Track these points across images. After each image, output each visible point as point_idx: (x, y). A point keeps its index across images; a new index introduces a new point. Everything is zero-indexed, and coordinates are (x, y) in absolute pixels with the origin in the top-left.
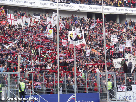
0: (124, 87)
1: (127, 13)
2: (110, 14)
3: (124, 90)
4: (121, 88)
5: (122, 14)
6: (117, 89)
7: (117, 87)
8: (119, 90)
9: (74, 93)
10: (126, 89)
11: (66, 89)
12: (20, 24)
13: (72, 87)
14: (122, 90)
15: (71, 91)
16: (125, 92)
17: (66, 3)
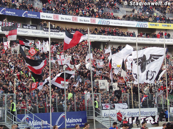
0: (108, 106)
1: (109, 41)
2: (95, 41)
3: (108, 109)
4: (105, 106)
5: (105, 41)
6: (102, 107)
7: (102, 106)
8: (104, 108)
9: (64, 111)
10: (110, 107)
11: (57, 108)
12: (16, 51)
13: (62, 106)
14: (106, 109)
15: (61, 110)
16: (109, 110)
17: (56, 32)
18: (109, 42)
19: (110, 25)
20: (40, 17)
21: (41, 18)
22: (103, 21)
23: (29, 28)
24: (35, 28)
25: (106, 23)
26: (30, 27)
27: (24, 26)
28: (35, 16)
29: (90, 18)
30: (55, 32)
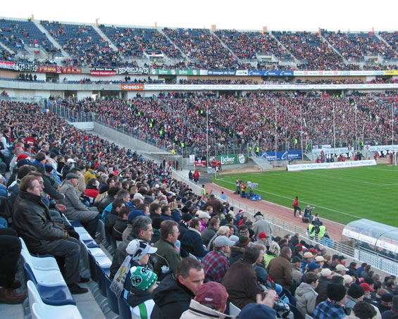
27: (281, 83)
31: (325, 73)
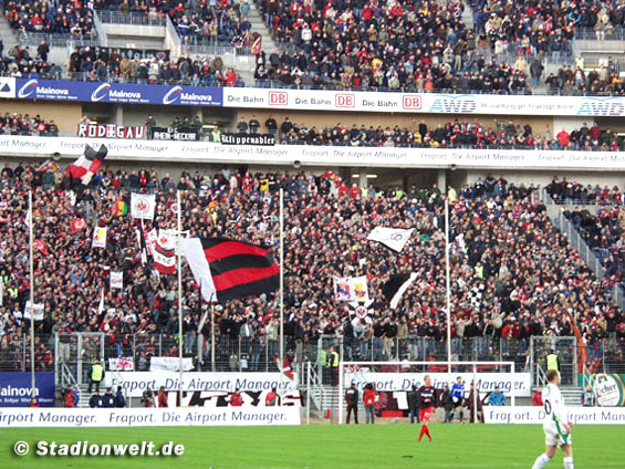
0: (126, 363)
1: (453, 166)
3: (127, 369)
4: (117, 364)
5: (442, 168)
8: (113, 367)
14: (120, 369)
17: (264, 144)
18: (454, 169)
19: (475, 112)
20: (221, 100)
21: (226, 104)
22: (449, 102)
23: (172, 138)
24: (193, 136)
25: (461, 107)
26: (177, 136)
27: (156, 134)
28: (206, 100)
29: (403, 94)
30: (259, 144)
31: (362, 100)
